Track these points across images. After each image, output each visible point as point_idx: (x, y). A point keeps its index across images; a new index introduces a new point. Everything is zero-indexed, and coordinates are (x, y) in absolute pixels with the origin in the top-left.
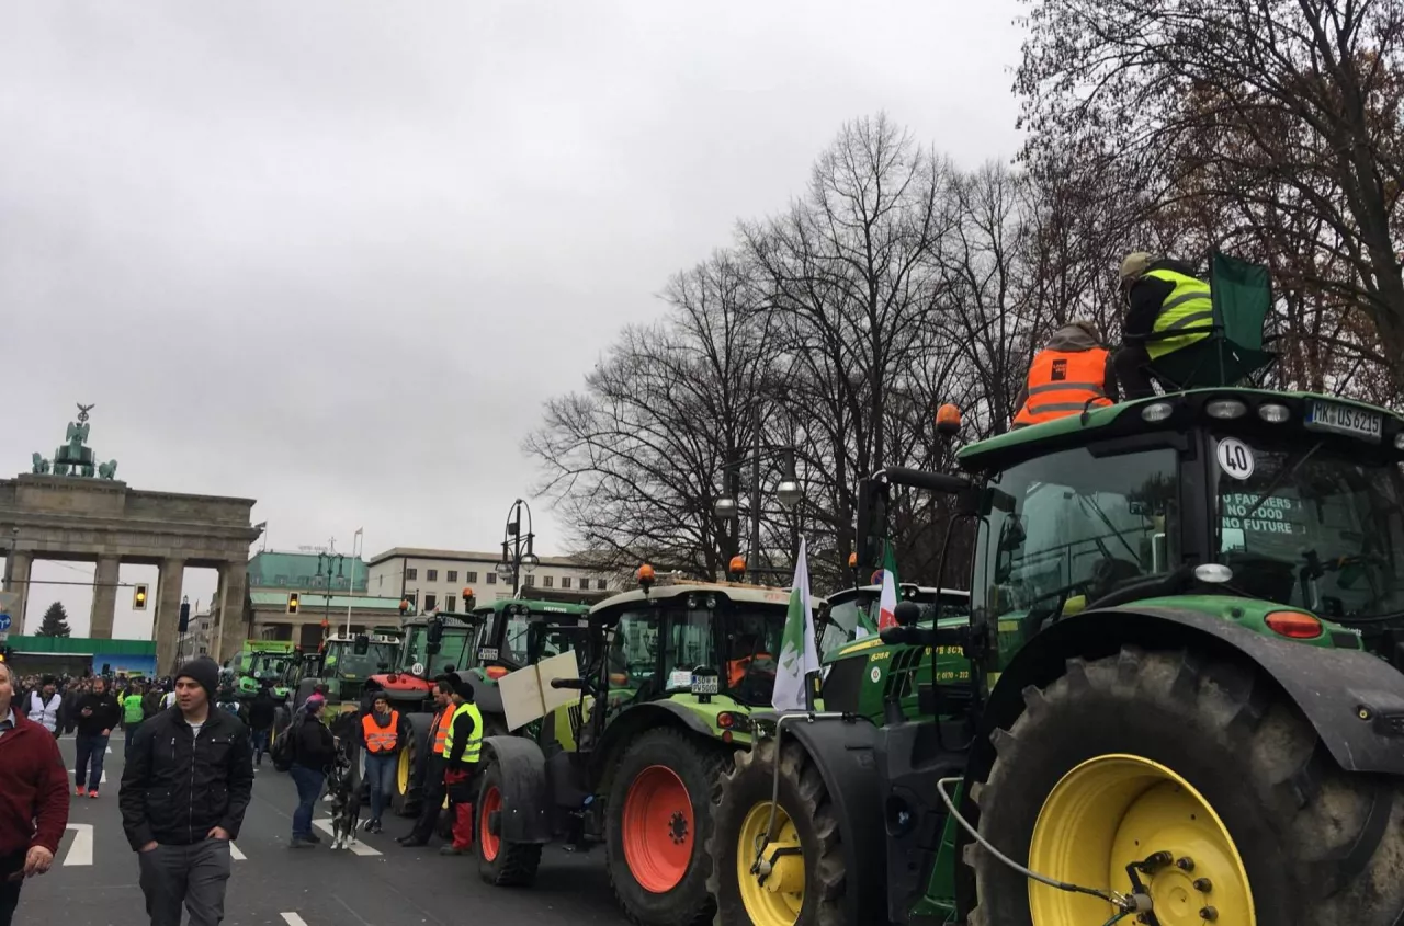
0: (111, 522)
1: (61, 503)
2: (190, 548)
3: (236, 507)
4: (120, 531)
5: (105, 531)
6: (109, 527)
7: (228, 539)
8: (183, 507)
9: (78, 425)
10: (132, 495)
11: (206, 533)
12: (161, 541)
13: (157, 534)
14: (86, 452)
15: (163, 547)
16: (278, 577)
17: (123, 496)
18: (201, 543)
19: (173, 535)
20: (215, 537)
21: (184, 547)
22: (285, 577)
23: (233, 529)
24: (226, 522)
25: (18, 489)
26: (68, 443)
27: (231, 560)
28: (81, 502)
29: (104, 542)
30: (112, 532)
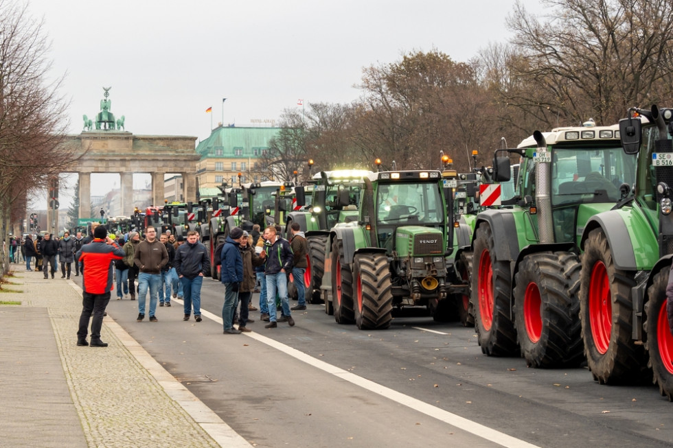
0: (128, 155)
1: (103, 147)
2: (167, 166)
3: (187, 142)
4: (131, 160)
5: (125, 160)
6: (127, 158)
7: (185, 160)
8: (161, 143)
9: (105, 100)
10: (135, 139)
11: (174, 158)
12: (152, 163)
13: (150, 160)
14: (110, 115)
15: (153, 166)
16: (236, 149)
17: (132, 141)
18: (172, 164)
19: (157, 160)
20: (178, 160)
21: (163, 166)
22: (241, 149)
23: (187, 155)
24: (183, 152)
25: (83, 140)
26: (102, 111)
27: (187, 172)
28: (112, 145)
29: (125, 166)
30: (129, 160)
